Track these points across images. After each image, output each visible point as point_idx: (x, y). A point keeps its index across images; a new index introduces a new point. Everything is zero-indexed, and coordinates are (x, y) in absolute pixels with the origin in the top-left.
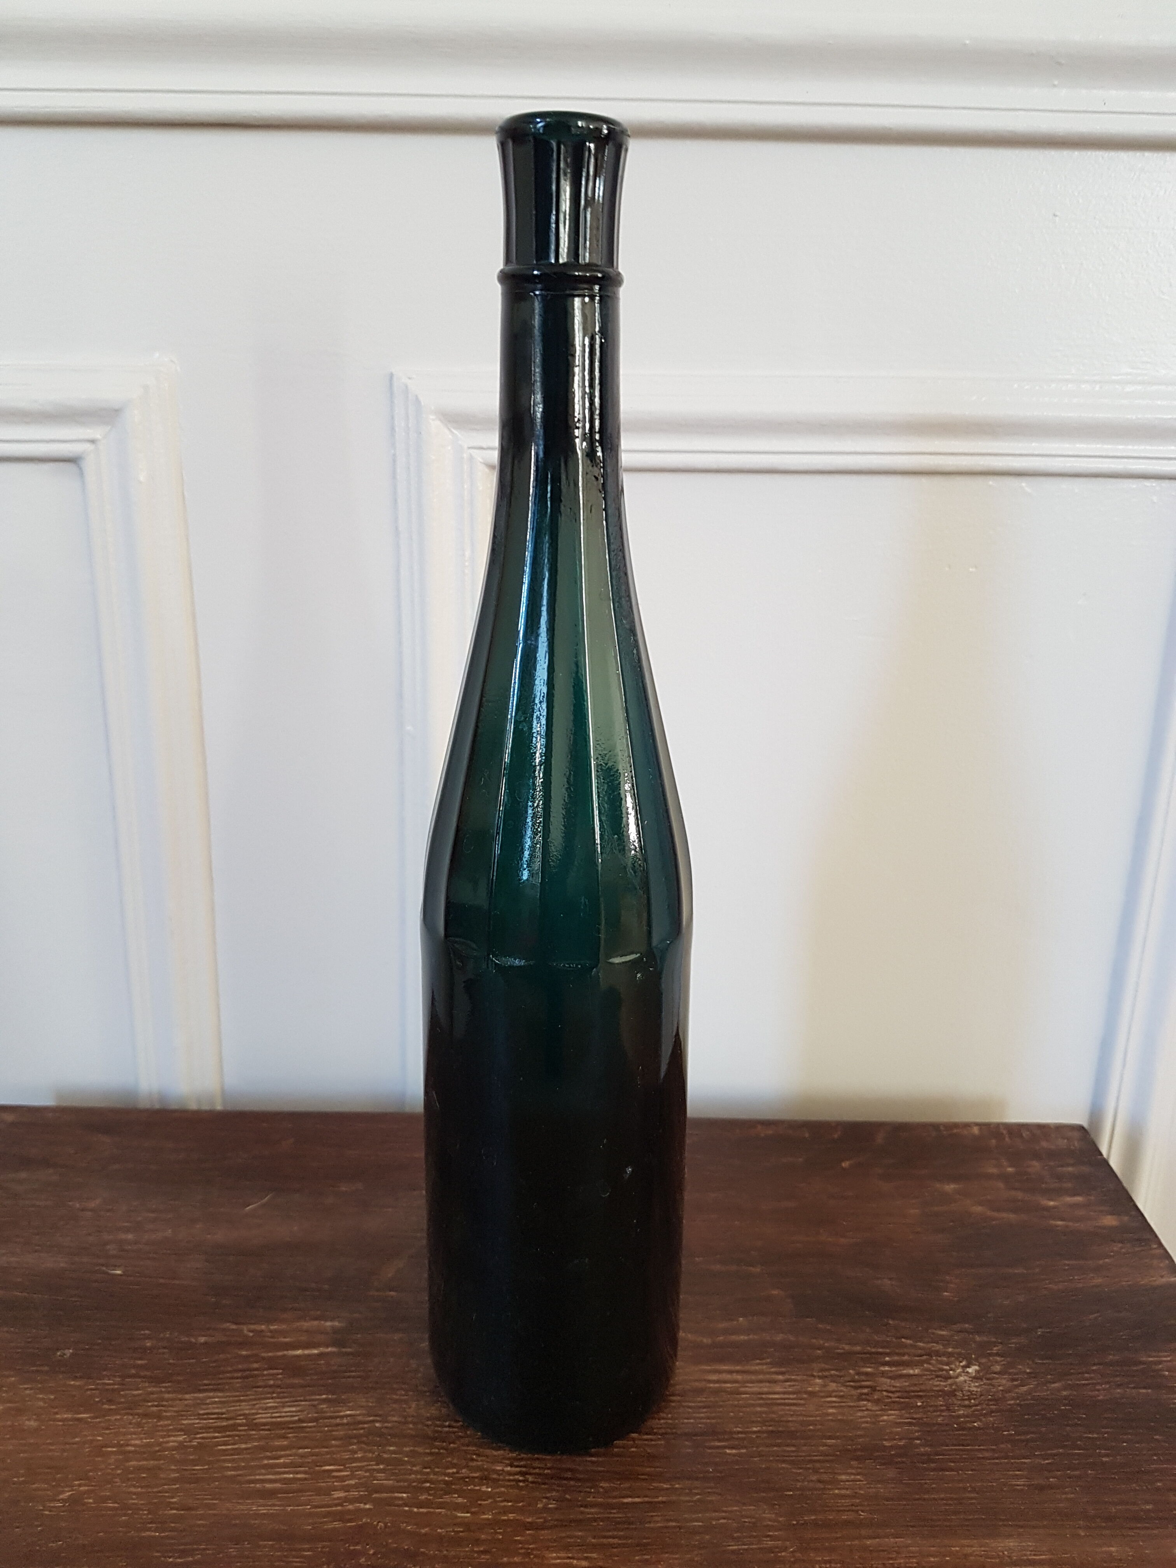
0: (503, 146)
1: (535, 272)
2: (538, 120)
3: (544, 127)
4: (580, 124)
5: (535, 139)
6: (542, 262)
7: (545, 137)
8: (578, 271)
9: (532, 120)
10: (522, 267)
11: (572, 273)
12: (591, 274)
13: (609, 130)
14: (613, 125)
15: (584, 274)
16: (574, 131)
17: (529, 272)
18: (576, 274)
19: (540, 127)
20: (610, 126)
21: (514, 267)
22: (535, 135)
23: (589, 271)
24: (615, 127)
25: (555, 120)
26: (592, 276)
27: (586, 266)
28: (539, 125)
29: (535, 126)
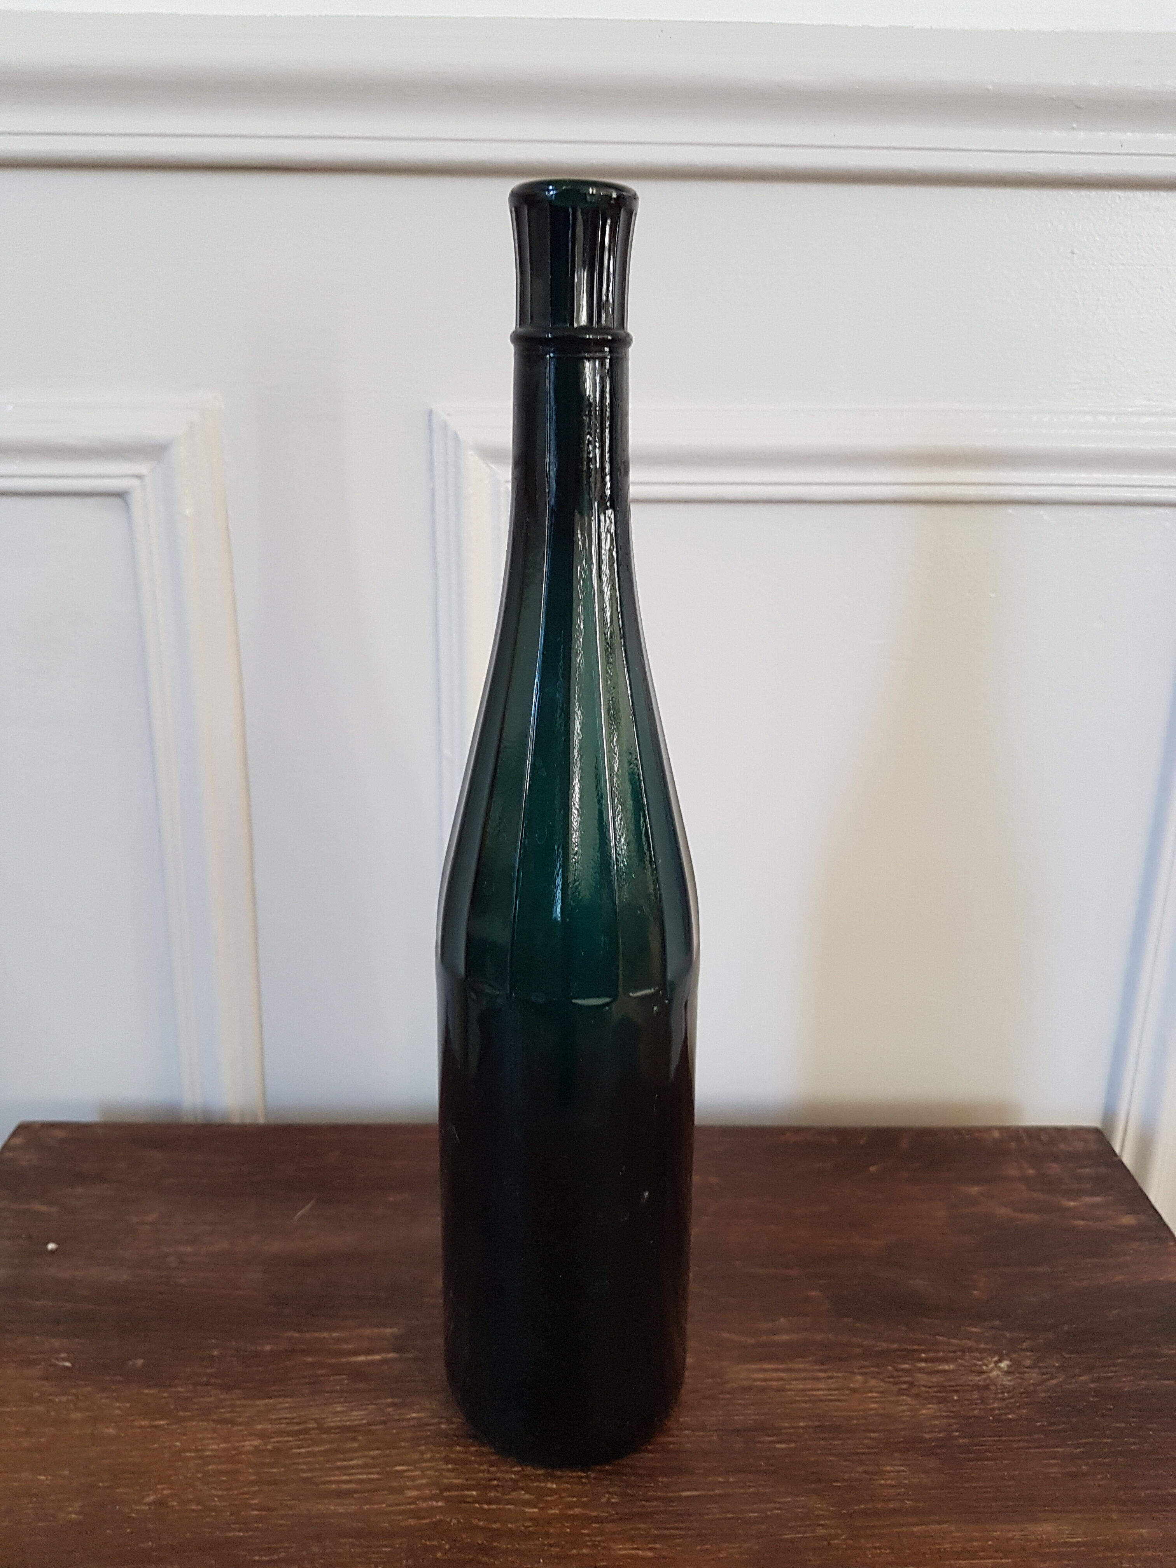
0: (517, 211)
1: (549, 335)
2: (551, 188)
3: (556, 194)
4: (591, 192)
6: (557, 326)
7: (559, 204)
8: (589, 334)
9: (546, 188)
10: (533, 329)
11: (583, 336)
12: (601, 337)
13: (618, 196)
14: (623, 191)
15: (595, 337)
16: (588, 197)
17: (542, 335)
18: (588, 337)
19: (552, 195)
20: (620, 192)
21: (528, 329)
22: (550, 201)
23: (599, 334)
24: (625, 194)
25: (569, 187)
26: (603, 339)
27: (597, 329)
28: (551, 193)
29: (549, 193)
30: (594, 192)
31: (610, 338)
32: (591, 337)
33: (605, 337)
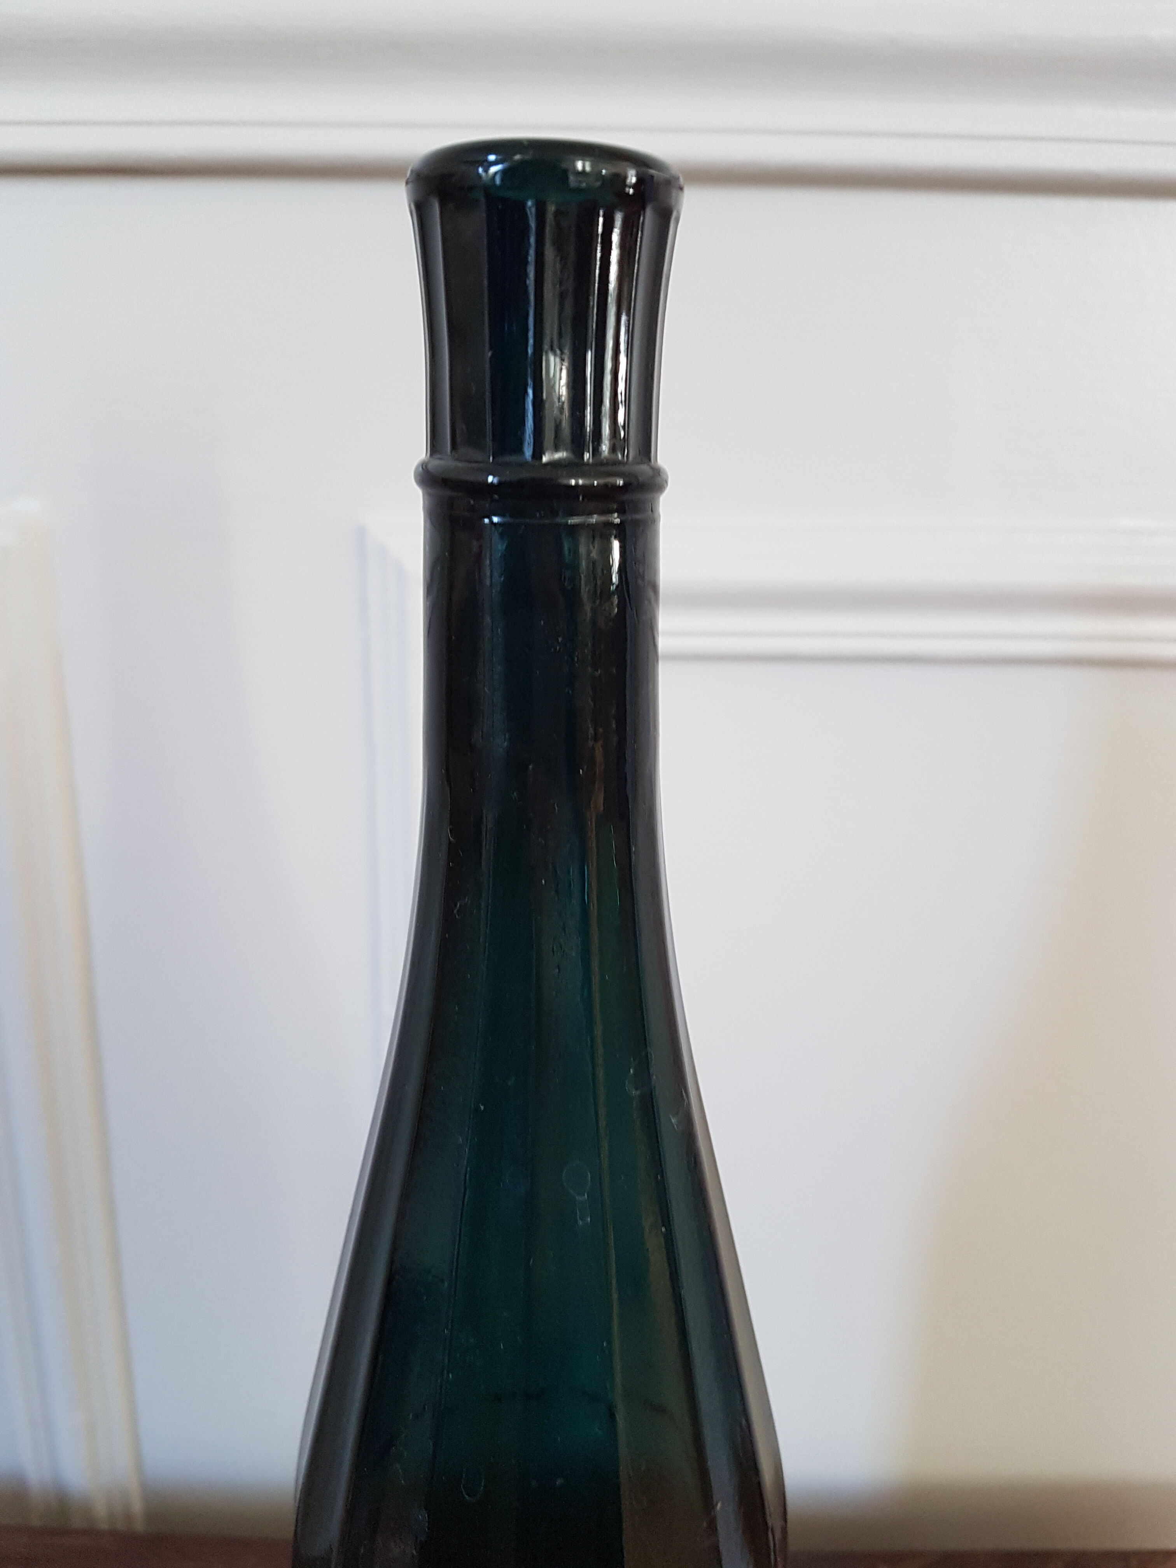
0: (420, 210)
1: (490, 479)
2: (492, 158)
3: (504, 172)
4: (579, 165)
5: (487, 195)
6: (507, 458)
7: (510, 194)
8: (575, 477)
9: (481, 158)
10: (459, 464)
11: (564, 481)
12: (602, 481)
13: (641, 180)
14: (651, 168)
15: (587, 482)
16: (572, 178)
17: (480, 479)
18: (573, 482)
19: (496, 173)
20: (644, 169)
21: (445, 463)
22: (488, 189)
23: (597, 476)
24: (652, 172)
25: (528, 157)
26: (606, 486)
27: (593, 465)
28: (493, 169)
29: (486, 170)
30: (588, 169)
31: (621, 482)
32: (581, 482)
33: (610, 480)
